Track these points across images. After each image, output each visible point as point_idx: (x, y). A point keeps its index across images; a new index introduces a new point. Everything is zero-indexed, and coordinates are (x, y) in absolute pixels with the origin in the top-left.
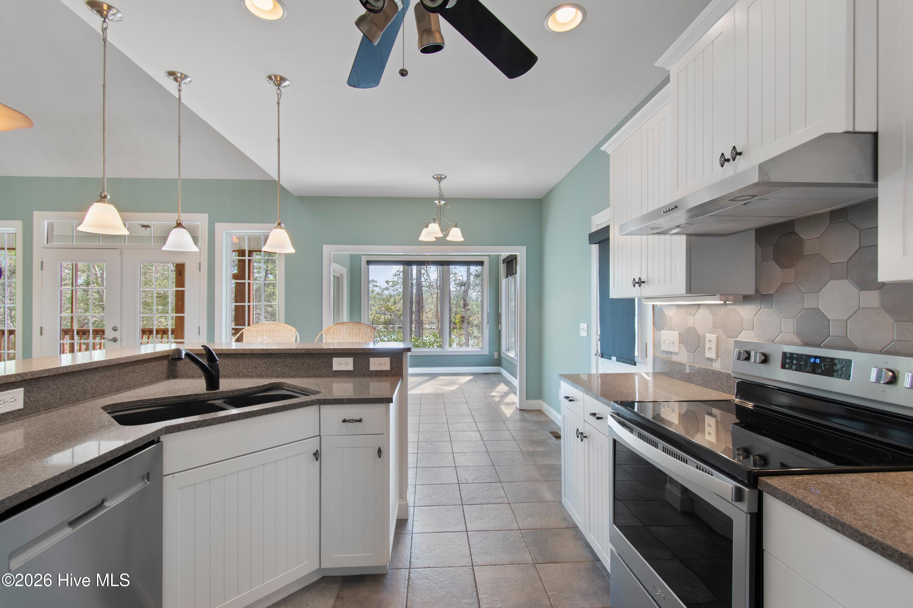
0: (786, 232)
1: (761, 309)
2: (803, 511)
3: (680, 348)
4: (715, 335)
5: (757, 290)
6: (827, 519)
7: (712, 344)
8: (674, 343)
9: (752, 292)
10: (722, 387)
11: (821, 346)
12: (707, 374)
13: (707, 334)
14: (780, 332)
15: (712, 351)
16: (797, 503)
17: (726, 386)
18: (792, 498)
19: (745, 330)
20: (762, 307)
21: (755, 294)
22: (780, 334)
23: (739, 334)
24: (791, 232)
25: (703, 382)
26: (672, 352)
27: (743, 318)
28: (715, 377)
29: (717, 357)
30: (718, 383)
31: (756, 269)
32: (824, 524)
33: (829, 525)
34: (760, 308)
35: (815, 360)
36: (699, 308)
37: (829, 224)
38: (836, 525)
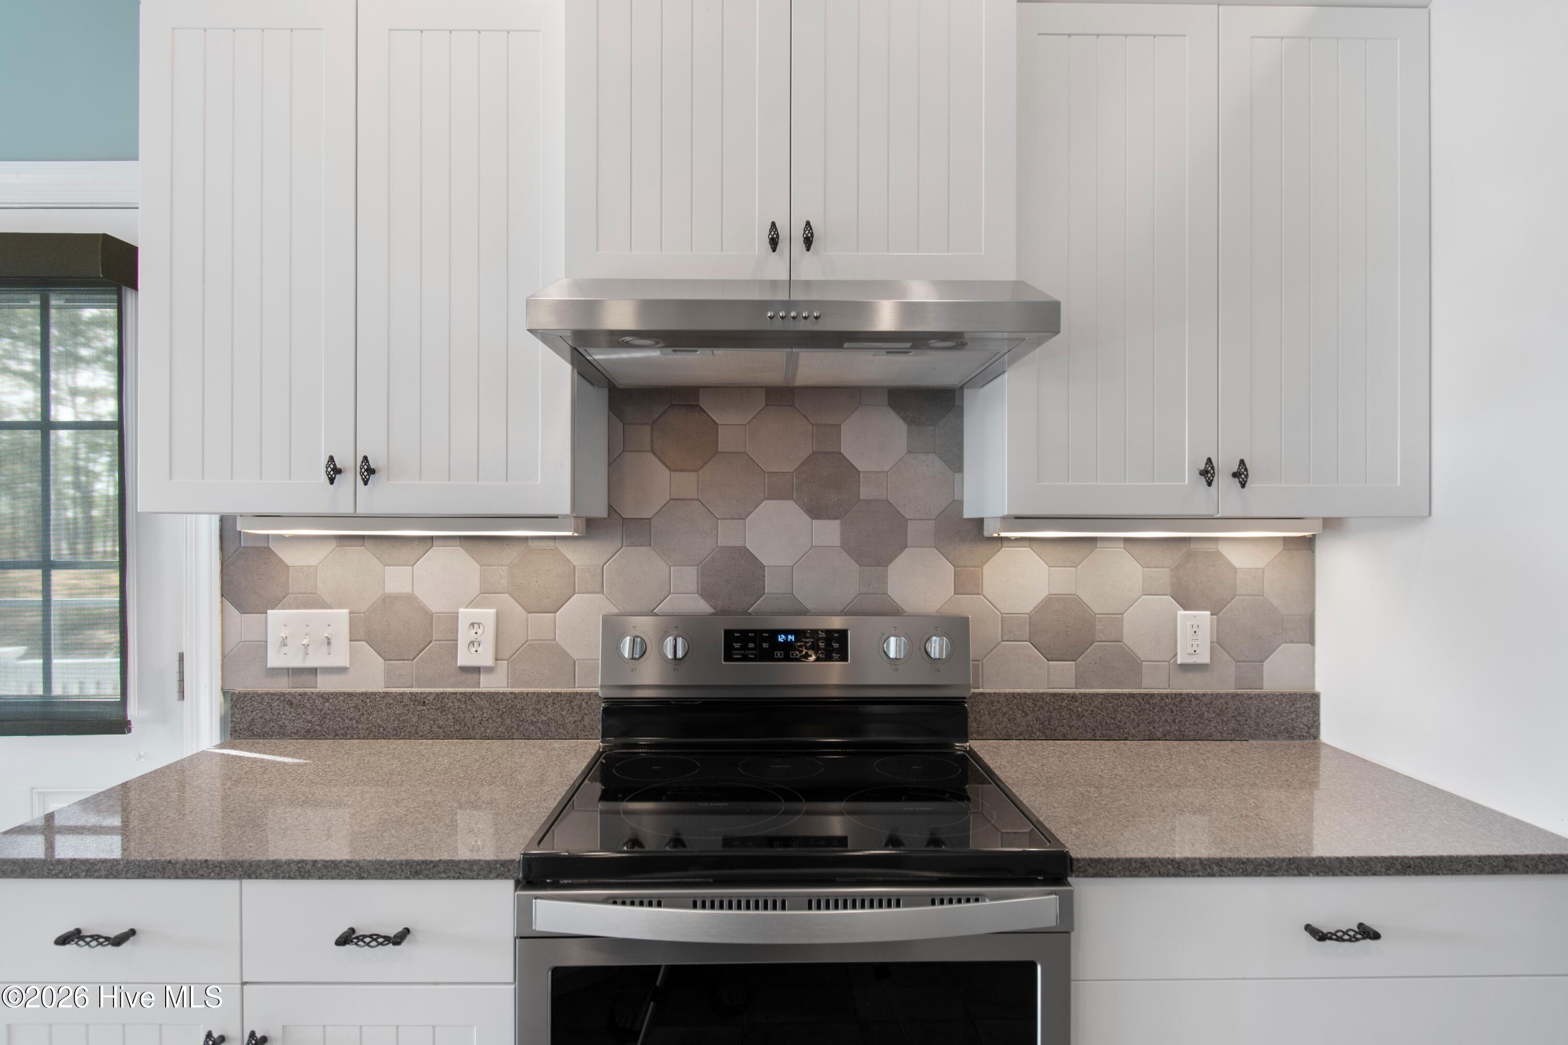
0: (682, 403)
1: (622, 548)
2: (1161, 875)
3: (353, 654)
4: (493, 611)
5: (611, 509)
6: (1197, 867)
7: (480, 631)
8: (329, 643)
9: (602, 512)
10: (521, 729)
11: (749, 611)
12: (469, 707)
13: (461, 610)
14: (668, 593)
15: (480, 649)
16: (1149, 867)
17: (533, 723)
18: (1141, 863)
19: (578, 593)
20: (624, 545)
21: (609, 516)
22: (668, 596)
23: (562, 606)
24: (692, 405)
25: (458, 728)
26: (316, 669)
27: (575, 567)
28: (499, 710)
29: (496, 660)
30: (508, 722)
31: (609, 465)
32: (1193, 876)
33: (1200, 873)
34: (619, 546)
35: (787, 638)
36: (432, 546)
37: (764, 404)
38: (1210, 868)
